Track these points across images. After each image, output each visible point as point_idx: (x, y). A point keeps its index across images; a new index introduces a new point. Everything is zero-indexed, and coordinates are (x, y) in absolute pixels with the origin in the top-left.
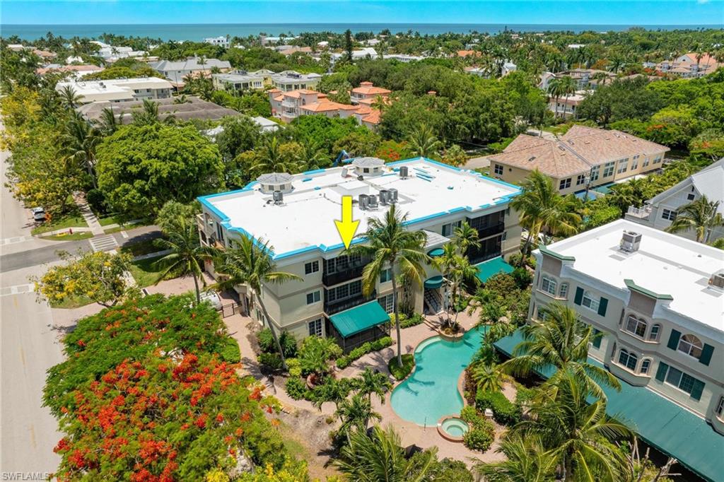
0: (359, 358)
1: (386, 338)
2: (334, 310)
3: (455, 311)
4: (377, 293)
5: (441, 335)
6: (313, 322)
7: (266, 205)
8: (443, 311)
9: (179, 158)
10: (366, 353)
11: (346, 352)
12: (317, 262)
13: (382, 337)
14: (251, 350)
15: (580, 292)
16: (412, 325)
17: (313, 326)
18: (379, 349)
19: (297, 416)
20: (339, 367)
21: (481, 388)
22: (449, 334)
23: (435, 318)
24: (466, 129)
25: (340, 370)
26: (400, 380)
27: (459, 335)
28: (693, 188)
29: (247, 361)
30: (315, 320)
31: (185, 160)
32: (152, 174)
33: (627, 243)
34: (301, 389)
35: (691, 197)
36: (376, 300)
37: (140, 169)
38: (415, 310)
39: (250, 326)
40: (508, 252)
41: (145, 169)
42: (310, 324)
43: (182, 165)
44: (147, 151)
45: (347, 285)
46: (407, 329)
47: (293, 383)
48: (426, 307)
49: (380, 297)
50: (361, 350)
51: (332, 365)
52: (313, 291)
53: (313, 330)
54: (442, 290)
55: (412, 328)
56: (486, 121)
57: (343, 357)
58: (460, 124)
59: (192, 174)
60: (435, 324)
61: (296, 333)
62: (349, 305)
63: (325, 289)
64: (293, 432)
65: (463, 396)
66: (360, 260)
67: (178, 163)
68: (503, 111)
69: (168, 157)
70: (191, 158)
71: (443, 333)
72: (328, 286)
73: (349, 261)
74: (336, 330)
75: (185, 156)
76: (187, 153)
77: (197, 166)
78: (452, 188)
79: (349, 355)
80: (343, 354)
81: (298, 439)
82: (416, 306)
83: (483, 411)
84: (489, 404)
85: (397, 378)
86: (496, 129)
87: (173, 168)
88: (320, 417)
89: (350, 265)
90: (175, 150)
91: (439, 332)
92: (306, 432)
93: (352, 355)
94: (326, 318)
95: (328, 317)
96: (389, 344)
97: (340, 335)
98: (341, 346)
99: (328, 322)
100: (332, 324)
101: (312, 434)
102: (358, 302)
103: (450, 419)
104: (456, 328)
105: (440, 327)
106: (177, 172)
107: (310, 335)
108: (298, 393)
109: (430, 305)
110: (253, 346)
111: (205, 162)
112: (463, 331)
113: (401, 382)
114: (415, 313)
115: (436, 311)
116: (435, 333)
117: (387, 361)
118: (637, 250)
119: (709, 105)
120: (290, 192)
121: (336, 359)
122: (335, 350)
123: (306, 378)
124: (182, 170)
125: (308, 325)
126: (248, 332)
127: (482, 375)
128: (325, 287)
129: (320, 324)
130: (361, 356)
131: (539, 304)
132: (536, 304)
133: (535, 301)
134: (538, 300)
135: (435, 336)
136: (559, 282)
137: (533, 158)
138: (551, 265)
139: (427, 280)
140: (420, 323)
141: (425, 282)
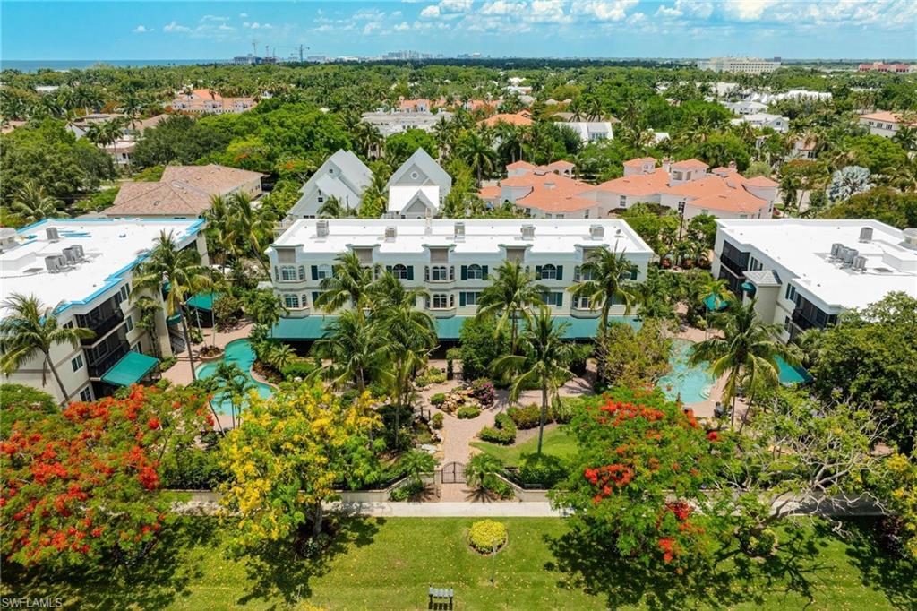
1: (161, 381)
2: (103, 370)
4: (129, 342)
5: (205, 361)
15: (314, 269)
21: (283, 366)
22: (212, 356)
28: (320, 191)
30: (84, 389)
33: (322, 229)
35: (321, 200)
36: (131, 350)
38: (164, 354)
42: (81, 394)
45: (105, 339)
46: (168, 371)
52: (75, 356)
62: (112, 362)
63: (87, 350)
65: (268, 384)
72: (90, 345)
78: (124, 236)
82: (163, 351)
91: (202, 360)
95: (99, 379)
102: (119, 357)
104: (217, 349)
105: (200, 356)
112: (222, 350)
114: (163, 357)
118: (327, 234)
119: (272, 132)
128: (88, 347)
129: (89, 392)
131: (285, 293)
132: (282, 294)
133: (280, 293)
134: (282, 290)
135: (200, 365)
136: (297, 267)
137: (158, 202)
138: (286, 256)
139: (169, 318)
140: (176, 362)
141: (167, 320)
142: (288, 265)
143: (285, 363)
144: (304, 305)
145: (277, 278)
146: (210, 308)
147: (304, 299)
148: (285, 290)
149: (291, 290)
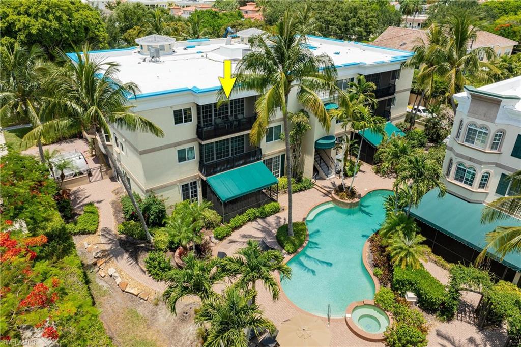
0: (241, 226)
1: (273, 203)
2: (212, 171)
3: (346, 176)
4: (263, 154)
5: (334, 200)
6: (187, 185)
7: (142, 62)
8: (334, 176)
9: (51, 17)
10: (250, 220)
11: (226, 220)
12: (190, 109)
13: (267, 203)
14: (113, 217)
16: (301, 190)
17: (187, 189)
18: (264, 216)
19: (157, 305)
20: (216, 238)
21: (400, 265)
22: (344, 199)
23: (327, 183)
24: (338, 30)
25: (217, 241)
26: (291, 254)
27: (356, 200)
29: (107, 231)
30: (189, 182)
31: (59, 19)
32: (20, 30)
34: (165, 268)
36: (262, 161)
37: (6, 24)
38: (304, 175)
39: (116, 192)
40: (395, 119)
41: (12, 25)
42: (183, 186)
43: (55, 24)
44: (16, 8)
45: (228, 140)
46: (298, 194)
47: (154, 260)
48: (315, 170)
49: (266, 158)
50: (244, 217)
51: (208, 236)
52: (186, 147)
53: (188, 194)
54: (333, 152)
55: (301, 193)
56: (354, 25)
57: (222, 225)
58: (333, 25)
59: (67, 36)
60: (328, 190)
61: (164, 197)
62: (229, 166)
63: (200, 145)
64: (149, 328)
65: (372, 275)
66: (243, 114)
67: (51, 21)
68: (367, 18)
69: (40, 15)
70: (65, 17)
71: (337, 198)
72: (203, 140)
73: (230, 114)
74: (214, 193)
75: (57, 14)
76: (60, 12)
77: (74, 27)
78: (338, 54)
79: (229, 223)
80: (222, 222)
81: (154, 338)
82: (305, 170)
83: (403, 295)
84: (412, 286)
85: (288, 252)
86: (362, 33)
87: (45, 26)
88: (186, 306)
89: (231, 118)
90: (47, 7)
91: (332, 197)
92: (166, 328)
93: (233, 222)
94: (202, 180)
95: (205, 178)
96: (277, 211)
97: (218, 199)
98: (219, 212)
99: (205, 185)
100: (209, 186)
101: (175, 331)
102: (241, 162)
103: (361, 307)
104: (352, 193)
105: (333, 192)
106: (48, 30)
107: (184, 199)
108: (160, 273)
109: (319, 169)
110: (116, 213)
111: (81, 24)
112: (360, 196)
113: (292, 256)
114: (303, 178)
115: (327, 175)
116: (328, 199)
117: (275, 231)
120: (171, 54)
121: (214, 228)
122: (212, 216)
123: (175, 251)
124: (55, 29)
125: (180, 188)
126: (114, 197)
127: (401, 248)
128: (200, 141)
129: (196, 187)
130: (244, 224)
131: (460, 160)
132: (456, 160)
133: (454, 157)
134: (458, 155)
135: (328, 202)
136: (493, 129)
137: (405, 44)
138: (482, 108)
139: (319, 140)
140: (309, 188)
141: (316, 142)
142: (480, 122)
143: (404, 263)
144: (482, 185)
145: (458, 136)
146: (378, 145)
147: (486, 178)
148: (462, 156)
149: (471, 159)
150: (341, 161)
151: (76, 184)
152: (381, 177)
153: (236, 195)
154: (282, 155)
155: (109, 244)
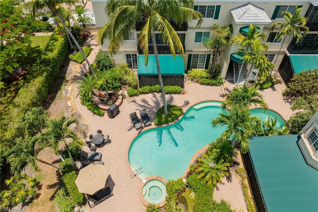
11: (140, 85)
17: (130, 57)
19: (72, 116)
25: (128, 96)
29: (84, 66)
30: (131, 54)
38: (221, 74)
42: (127, 55)
53: (130, 60)
61: (115, 58)
102: (166, 52)
107: (128, 63)
113: (156, 127)
125: (125, 56)
129: (136, 58)
139: (235, 53)
140: (217, 86)
141: (231, 54)
150: (255, 74)
151: (95, 31)
152: (284, 99)
153: (148, 73)
154: (208, 55)
155: (80, 73)
